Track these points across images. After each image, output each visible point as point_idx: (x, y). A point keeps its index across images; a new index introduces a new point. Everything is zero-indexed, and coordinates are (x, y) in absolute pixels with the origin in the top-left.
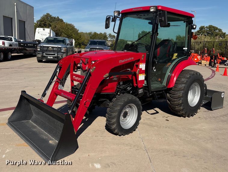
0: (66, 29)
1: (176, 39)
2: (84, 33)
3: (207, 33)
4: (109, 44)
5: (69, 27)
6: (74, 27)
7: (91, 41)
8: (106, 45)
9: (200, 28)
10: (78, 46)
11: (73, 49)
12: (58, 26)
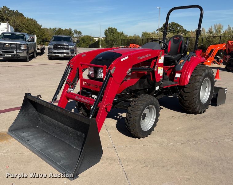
0: (28, 24)
1: (142, 36)
2: (48, 29)
3: (170, 30)
4: (76, 41)
5: (30, 22)
6: (36, 22)
7: (55, 37)
8: (71, 42)
9: (163, 25)
10: (42, 43)
11: (35, 46)
12: (18, 21)
